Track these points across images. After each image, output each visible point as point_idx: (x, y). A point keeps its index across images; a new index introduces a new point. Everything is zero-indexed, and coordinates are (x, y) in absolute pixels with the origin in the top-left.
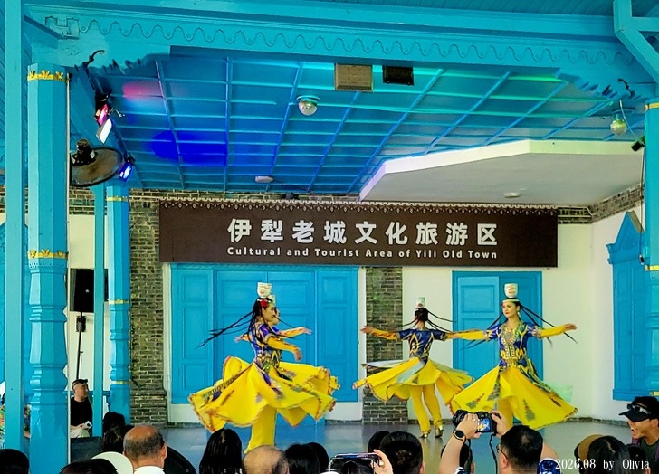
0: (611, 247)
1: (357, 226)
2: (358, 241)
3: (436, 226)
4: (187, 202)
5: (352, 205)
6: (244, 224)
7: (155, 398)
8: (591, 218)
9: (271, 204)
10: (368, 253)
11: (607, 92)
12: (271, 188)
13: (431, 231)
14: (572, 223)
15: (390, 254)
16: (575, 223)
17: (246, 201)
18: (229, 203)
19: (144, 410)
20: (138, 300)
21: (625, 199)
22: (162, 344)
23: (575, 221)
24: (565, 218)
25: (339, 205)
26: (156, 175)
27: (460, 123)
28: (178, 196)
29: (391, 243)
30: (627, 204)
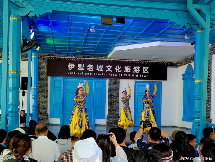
0: (183, 75)
1: (106, 66)
2: (106, 71)
3: (130, 67)
4: (56, 58)
5: (105, 60)
6: (73, 65)
7: (45, 116)
8: (177, 66)
9: (81, 59)
10: (110, 75)
11: (184, 27)
12: (81, 54)
13: (129, 68)
14: (171, 67)
15: (116, 75)
16: (172, 67)
17: (73, 58)
18: (68, 58)
19: (42, 120)
20: (40, 87)
21: (188, 60)
22: (47, 100)
23: (173, 67)
24: (170, 66)
25: (101, 60)
26: (47, 50)
27: (139, 36)
28: (53, 56)
29: (116, 72)
30: (189, 62)
